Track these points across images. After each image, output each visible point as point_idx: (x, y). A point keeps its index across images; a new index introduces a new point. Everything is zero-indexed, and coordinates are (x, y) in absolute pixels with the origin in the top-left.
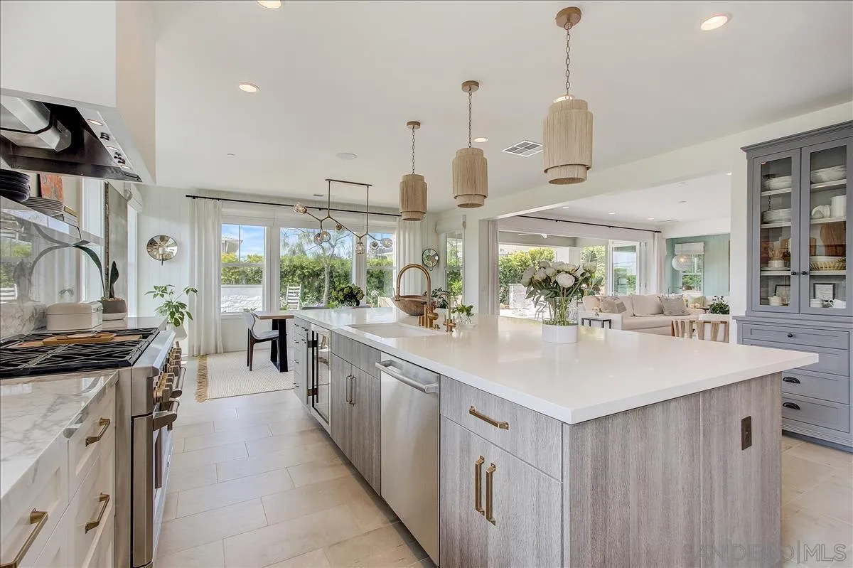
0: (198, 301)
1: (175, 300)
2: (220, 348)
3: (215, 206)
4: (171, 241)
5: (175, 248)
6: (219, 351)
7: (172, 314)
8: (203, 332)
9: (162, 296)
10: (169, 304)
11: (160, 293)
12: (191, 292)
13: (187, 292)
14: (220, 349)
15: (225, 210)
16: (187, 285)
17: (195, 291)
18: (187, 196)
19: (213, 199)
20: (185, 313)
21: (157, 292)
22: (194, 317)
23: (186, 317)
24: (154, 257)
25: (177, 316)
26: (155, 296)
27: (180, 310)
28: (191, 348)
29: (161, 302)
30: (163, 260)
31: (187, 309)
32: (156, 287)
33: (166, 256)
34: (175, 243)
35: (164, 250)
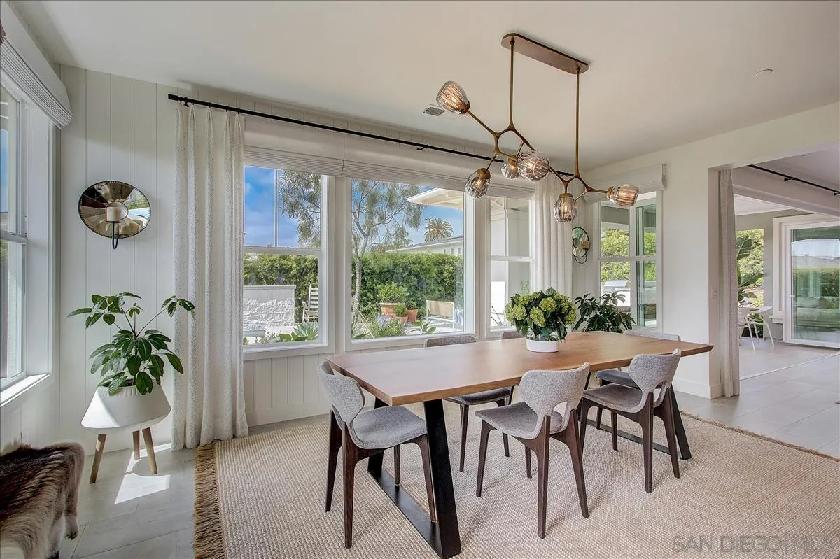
0: (194, 329)
1: (141, 326)
2: (243, 423)
3: (231, 125)
4: (136, 195)
5: (146, 211)
6: (239, 432)
7: (133, 364)
8: (206, 394)
9: (110, 320)
10: (126, 337)
11: (106, 312)
12: (179, 308)
13: (171, 309)
14: (243, 429)
15: (250, 136)
16: (171, 291)
17: (188, 306)
18: (171, 97)
19: (227, 108)
20: (165, 359)
21: (96, 309)
22: (187, 363)
23: (169, 369)
24: (96, 229)
25: (145, 366)
26: (90, 321)
27: (154, 351)
28: (180, 434)
29: (105, 334)
30: (119, 236)
31: (171, 346)
32: (95, 299)
33: (125, 228)
34: (147, 203)
35: (117, 213)
